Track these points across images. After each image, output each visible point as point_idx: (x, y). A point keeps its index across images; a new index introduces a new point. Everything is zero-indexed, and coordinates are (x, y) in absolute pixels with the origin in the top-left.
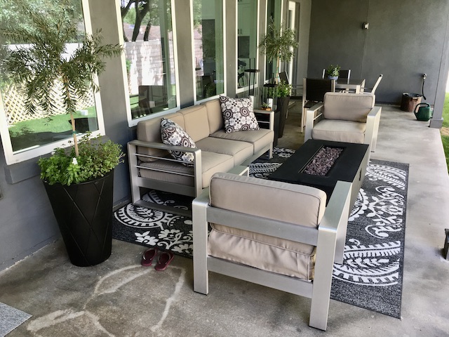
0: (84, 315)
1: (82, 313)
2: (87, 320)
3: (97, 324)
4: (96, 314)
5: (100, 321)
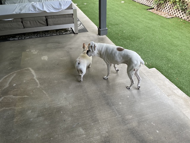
0: (5, 98)
1: (3, 98)
2: (8, 98)
3: (14, 97)
4: (10, 95)
5: (14, 95)
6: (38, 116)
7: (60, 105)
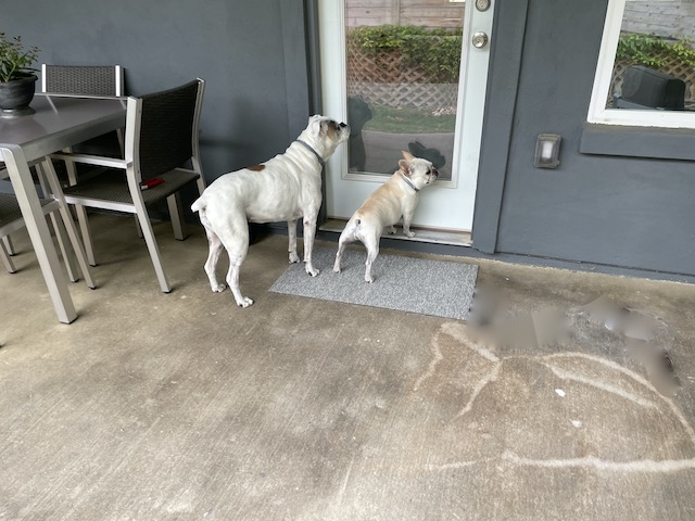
3: (484, 382)
4: (501, 375)
5: (491, 383)
6: (342, 418)
7: (342, 491)
